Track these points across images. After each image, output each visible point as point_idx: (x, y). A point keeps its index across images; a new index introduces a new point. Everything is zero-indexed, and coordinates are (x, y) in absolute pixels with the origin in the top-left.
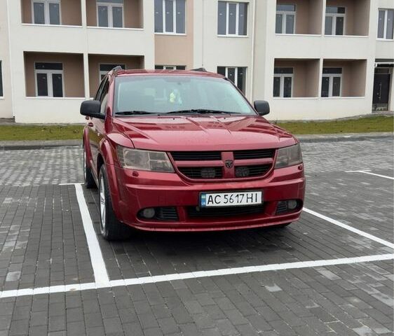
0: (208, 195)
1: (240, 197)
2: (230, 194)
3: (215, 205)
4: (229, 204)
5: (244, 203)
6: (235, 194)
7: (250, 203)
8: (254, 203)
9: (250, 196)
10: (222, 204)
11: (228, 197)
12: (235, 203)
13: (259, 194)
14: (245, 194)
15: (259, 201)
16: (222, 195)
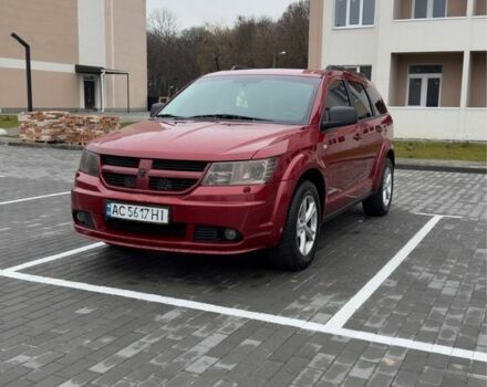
0: (113, 205)
1: (145, 212)
2: (134, 207)
3: (119, 216)
4: (133, 218)
5: (149, 219)
6: (140, 208)
7: (155, 220)
8: (160, 221)
9: (155, 212)
10: (126, 217)
11: (133, 210)
12: (139, 219)
13: (166, 212)
14: (150, 209)
15: (166, 221)
16: (127, 206)
